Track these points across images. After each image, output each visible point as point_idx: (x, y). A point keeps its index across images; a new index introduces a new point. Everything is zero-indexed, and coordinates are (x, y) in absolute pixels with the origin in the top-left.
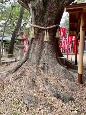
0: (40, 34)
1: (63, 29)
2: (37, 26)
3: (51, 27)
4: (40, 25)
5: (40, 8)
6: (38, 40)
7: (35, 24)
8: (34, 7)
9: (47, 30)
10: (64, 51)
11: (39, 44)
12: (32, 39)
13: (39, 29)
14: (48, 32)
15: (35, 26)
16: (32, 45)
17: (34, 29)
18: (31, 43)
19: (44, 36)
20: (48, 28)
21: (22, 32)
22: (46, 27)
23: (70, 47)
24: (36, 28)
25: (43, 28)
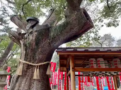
0: (29, 70)
1: (53, 64)
2: (27, 62)
3: (43, 64)
4: (30, 61)
5: (32, 46)
6: (26, 77)
7: (25, 60)
8: (26, 45)
9: (37, 66)
10: (55, 86)
11: (27, 83)
12: (19, 76)
13: (29, 65)
14: (38, 69)
15: (25, 62)
16: (17, 84)
17: (22, 65)
18: (17, 81)
19: (33, 73)
20: (39, 64)
21: (7, 66)
22: (37, 63)
23: (61, 83)
24: (25, 65)
25: (33, 64)
